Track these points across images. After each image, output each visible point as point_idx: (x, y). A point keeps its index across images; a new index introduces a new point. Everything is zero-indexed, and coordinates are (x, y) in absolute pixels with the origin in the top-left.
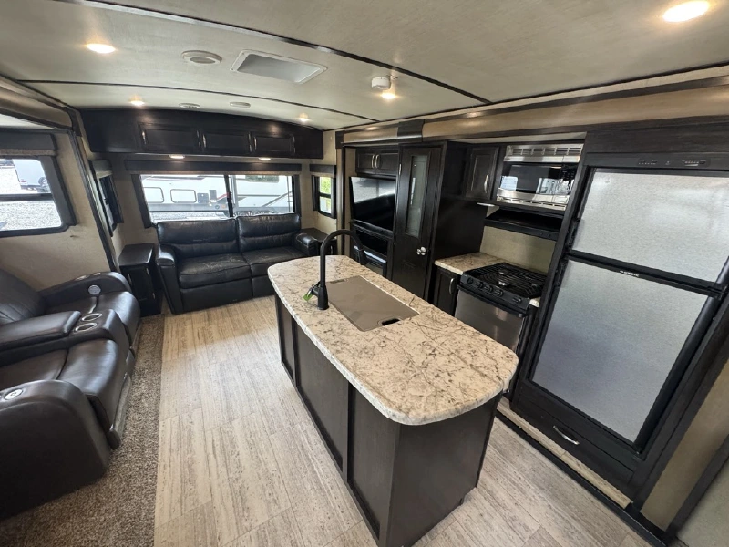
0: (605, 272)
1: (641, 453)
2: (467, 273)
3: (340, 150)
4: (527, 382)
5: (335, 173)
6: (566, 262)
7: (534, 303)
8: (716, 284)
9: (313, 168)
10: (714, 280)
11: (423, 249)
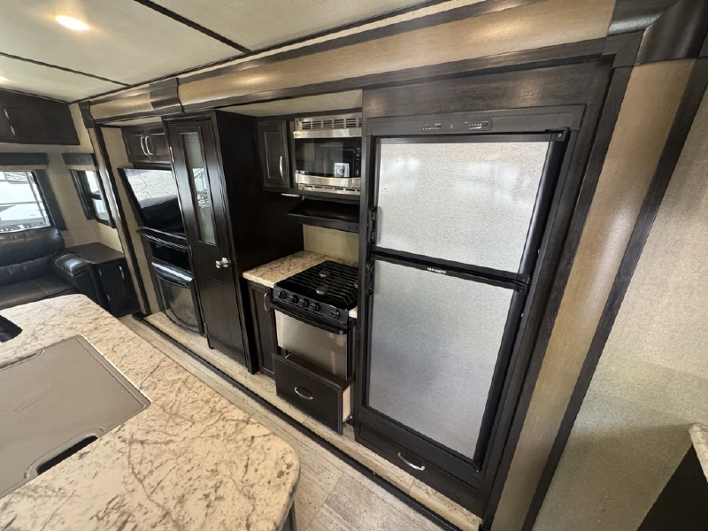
0: (412, 272)
1: (480, 470)
2: (279, 284)
3: (92, 130)
4: (363, 408)
5: (96, 164)
6: (373, 263)
7: (353, 314)
8: (518, 274)
9: (69, 159)
10: (516, 272)
11: (224, 260)
